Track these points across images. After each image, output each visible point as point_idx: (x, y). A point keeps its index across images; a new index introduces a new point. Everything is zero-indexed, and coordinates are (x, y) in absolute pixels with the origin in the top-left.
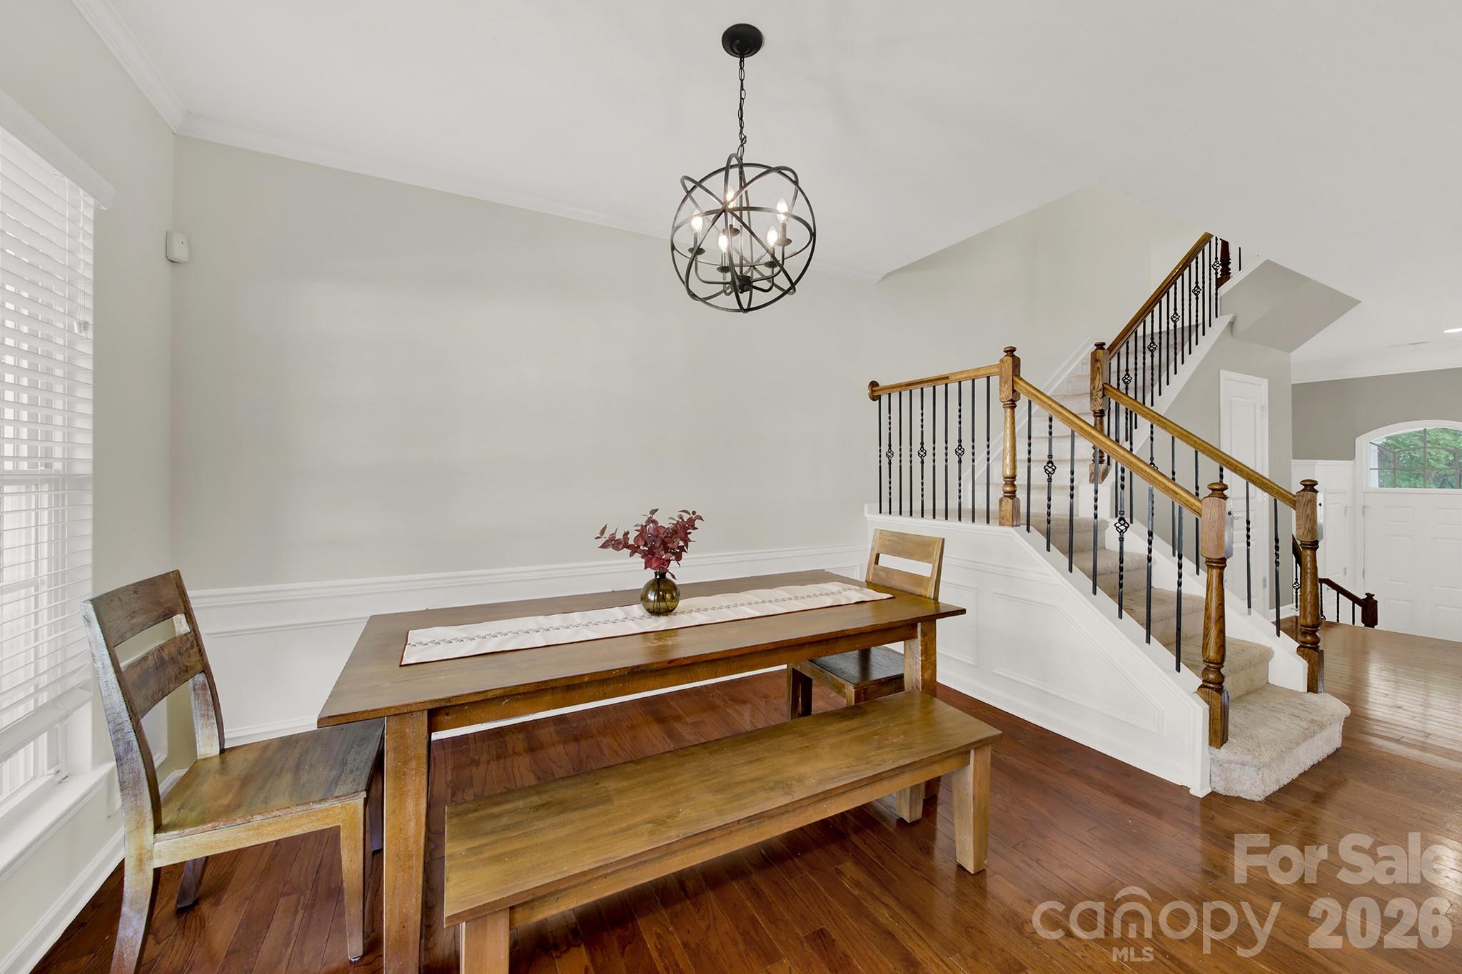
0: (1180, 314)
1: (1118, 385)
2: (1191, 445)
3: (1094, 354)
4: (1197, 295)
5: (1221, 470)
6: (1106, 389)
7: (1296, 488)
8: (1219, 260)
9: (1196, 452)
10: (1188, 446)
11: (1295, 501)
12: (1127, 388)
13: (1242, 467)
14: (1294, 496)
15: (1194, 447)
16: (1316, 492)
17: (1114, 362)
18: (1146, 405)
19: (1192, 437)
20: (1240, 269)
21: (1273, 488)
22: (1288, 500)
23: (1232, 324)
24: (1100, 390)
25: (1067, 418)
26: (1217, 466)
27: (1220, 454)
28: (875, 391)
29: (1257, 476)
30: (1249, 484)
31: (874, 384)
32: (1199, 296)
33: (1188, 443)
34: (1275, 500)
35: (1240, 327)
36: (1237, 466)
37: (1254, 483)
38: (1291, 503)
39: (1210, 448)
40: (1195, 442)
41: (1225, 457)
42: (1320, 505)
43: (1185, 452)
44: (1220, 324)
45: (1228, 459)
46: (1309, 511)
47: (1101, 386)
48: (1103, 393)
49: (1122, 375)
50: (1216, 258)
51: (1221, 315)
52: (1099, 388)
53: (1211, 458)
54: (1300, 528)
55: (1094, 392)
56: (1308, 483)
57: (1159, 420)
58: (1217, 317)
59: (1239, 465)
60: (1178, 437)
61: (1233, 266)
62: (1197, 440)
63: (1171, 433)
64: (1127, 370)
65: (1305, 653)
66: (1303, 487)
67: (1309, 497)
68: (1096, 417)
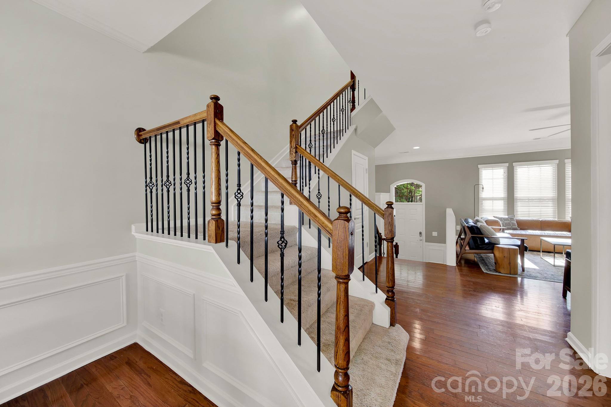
0: (336, 118)
1: (306, 147)
2: (337, 181)
3: (291, 126)
4: (343, 112)
5: (351, 196)
6: (297, 147)
7: (383, 206)
8: (351, 99)
9: (339, 185)
10: (335, 182)
11: (383, 214)
12: (310, 151)
13: (360, 194)
14: (383, 211)
15: (338, 183)
16: (393, 208)
17: (303, 133)
18: (320, 161)
19: (337, 176)
20: (359, 105)
21: (373, 207)
22: (380, 213)
23: (356, 130)
24: (294, 148)
25: (247, 152)
26: (349, 193)
27: (351, 188)
28: (141, 135)
29: (366, 199)
30: (363, 204)
31: (140, 130)
32: (343, 113)
33: (335, 180)
34: (375, 214)
35: (359, 131)
36: (357, 194)
37: (365, 203)
38: (382, 215)
39: (345, 183)
40: (338, 179)
41: (352, 189)
42: (395, 216)
43: (334, 184)
44: (351, 129)
45: (354, 190)
46: (390, 220)
47: (294, 146)
48: (296, 150)
49: (308, 143)
50: (350, 98)
51: (352, 125)
52: (294, 147)
53: (346, 189)
54: (386, 230)
55: (291, 149)
56: (389, 203)
57: (322, 167)
58: (350, 126)
59: (358, 193)
60: (331, 177)
61: (356, 104)
62: (339, 178)
63: (328, 174)
64: (310, 141)
65: (389, 303)
66: (387, 206)
67: (390, 212)
68: (292, 164)
